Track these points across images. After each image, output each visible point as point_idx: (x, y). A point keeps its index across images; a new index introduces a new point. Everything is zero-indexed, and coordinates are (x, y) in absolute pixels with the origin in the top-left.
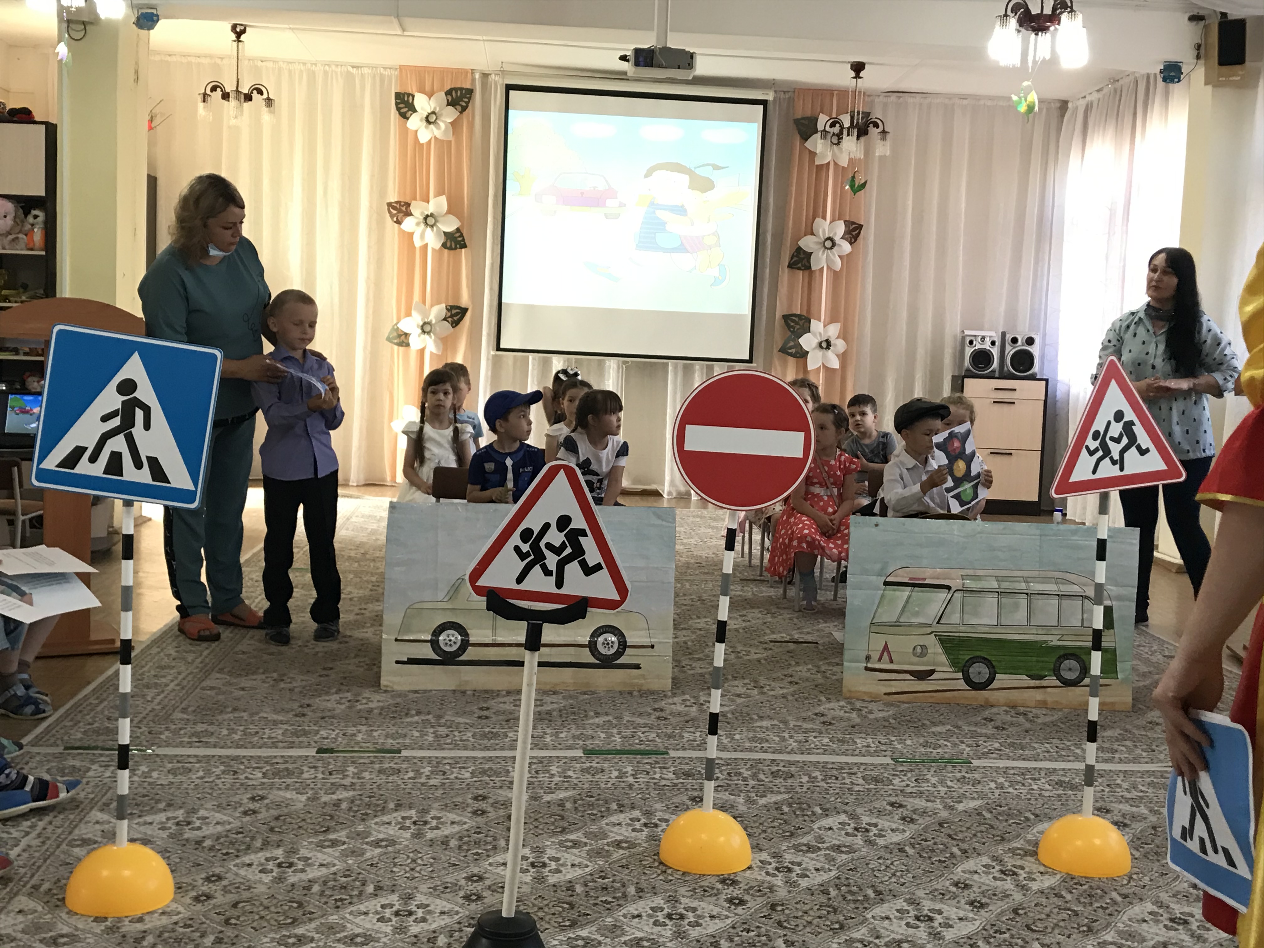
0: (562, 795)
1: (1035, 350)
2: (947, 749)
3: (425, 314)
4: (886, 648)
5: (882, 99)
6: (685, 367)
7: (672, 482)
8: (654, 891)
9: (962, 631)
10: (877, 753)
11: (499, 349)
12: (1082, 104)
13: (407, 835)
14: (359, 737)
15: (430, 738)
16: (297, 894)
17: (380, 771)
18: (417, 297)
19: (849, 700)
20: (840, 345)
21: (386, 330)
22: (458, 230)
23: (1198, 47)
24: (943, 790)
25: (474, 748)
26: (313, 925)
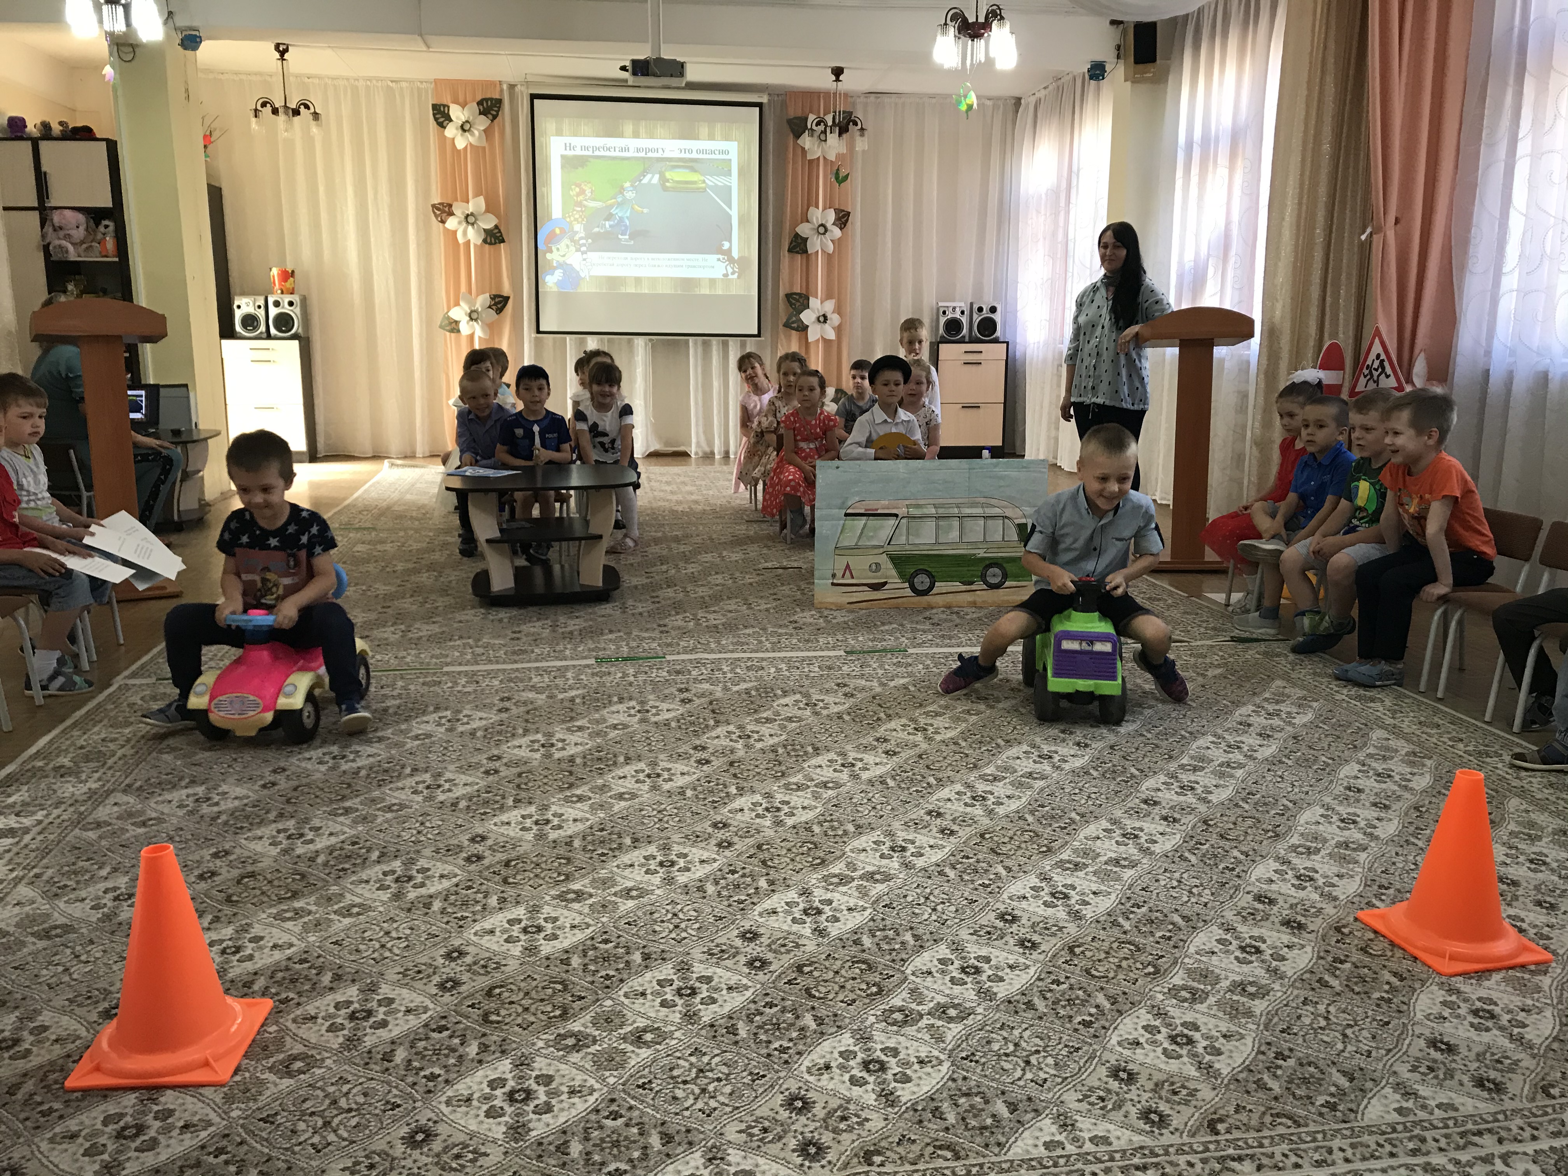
0: (573, 693)
1: (997, 317)
2: (890, 642)
3: (471, 303)
4: (848, 566)
5: (862, 99)
6: (704, 343)
7: (698, 443)
8: (639, 758)
9: (909, 550)
10: (834, 648)
11: (538, 331)
12: (1033, 100)
13: (442, 729)
14: (408, 659)
15: (469, 657)
16: (347, 779)
17: (424, 684)
18: (463, 288)
19: (819, 610)
20: (835, 319)
21: (439, 319)
22: (496, 227)
23: (1118, 48)
24: (881, 672)
25: (504, 662)
26: (358, 800)
